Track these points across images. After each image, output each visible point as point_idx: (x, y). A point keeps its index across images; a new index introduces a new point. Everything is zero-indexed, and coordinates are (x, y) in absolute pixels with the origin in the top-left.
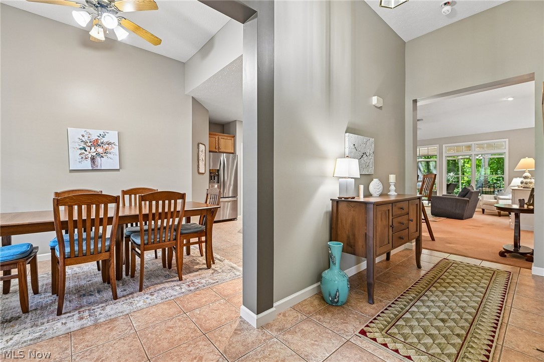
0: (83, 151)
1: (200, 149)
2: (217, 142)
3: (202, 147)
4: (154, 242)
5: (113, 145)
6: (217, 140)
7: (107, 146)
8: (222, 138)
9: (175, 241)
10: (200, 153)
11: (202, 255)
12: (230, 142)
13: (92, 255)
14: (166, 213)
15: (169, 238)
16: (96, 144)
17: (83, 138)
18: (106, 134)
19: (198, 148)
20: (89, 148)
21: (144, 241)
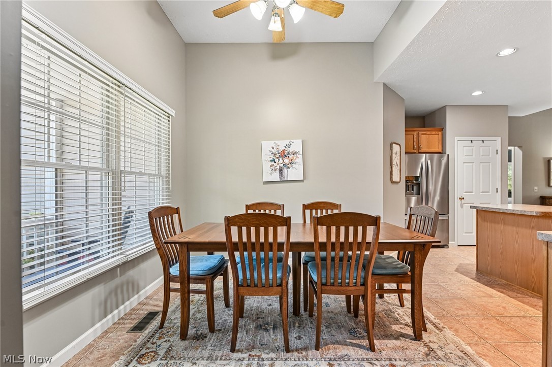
0: (273, 163)
1: (394, 151)
2: (415, 140)
3: (396, 148)
4: (334, 283)
5: (298, 155)
6: (415, 137)
7: (293, 156)
8: (423, 134)
9: (363, 288)
10: (394, 155)
11: (402, 305)
12: (435, 138)
13: (263, 288)
14: (351, 244)
15: (354, 281)
16: (283, 155)
17: (273, 150)
18: (291, 143)
19: (391, 149)
20: (278, 159)
21: (322, 279)
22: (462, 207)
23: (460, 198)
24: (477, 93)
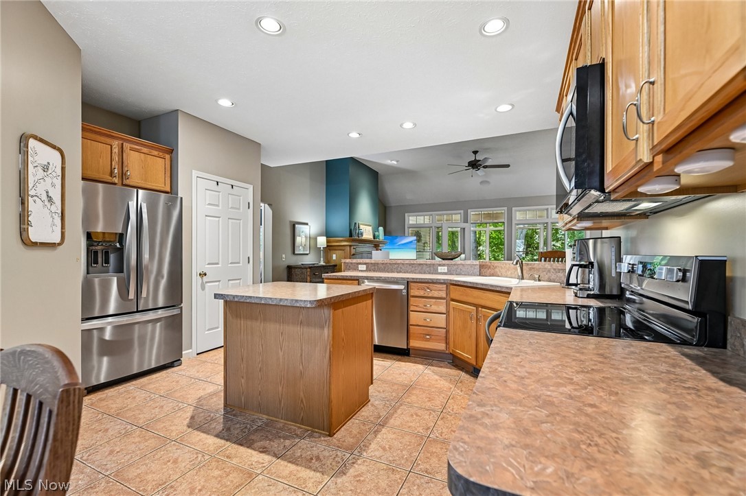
1: (36, 160)
3: (44, 153)
10: (36, 171)
12: (159, 163)
19: (24, 153)
22: (203, 288)
23: (200, 274)
24: (225, 103)
